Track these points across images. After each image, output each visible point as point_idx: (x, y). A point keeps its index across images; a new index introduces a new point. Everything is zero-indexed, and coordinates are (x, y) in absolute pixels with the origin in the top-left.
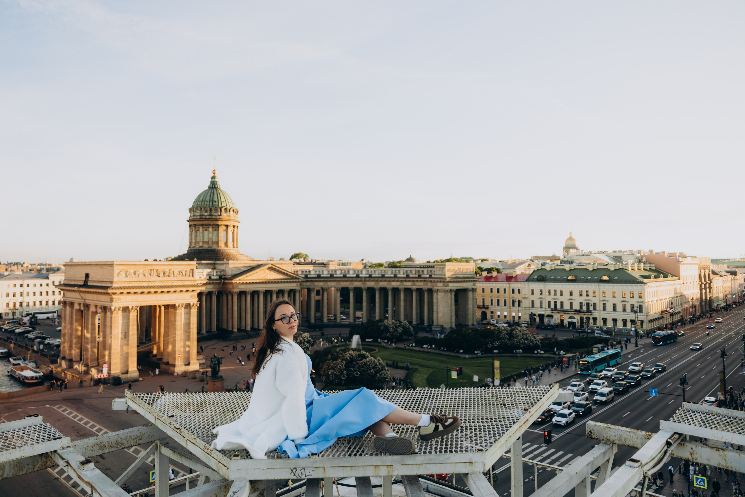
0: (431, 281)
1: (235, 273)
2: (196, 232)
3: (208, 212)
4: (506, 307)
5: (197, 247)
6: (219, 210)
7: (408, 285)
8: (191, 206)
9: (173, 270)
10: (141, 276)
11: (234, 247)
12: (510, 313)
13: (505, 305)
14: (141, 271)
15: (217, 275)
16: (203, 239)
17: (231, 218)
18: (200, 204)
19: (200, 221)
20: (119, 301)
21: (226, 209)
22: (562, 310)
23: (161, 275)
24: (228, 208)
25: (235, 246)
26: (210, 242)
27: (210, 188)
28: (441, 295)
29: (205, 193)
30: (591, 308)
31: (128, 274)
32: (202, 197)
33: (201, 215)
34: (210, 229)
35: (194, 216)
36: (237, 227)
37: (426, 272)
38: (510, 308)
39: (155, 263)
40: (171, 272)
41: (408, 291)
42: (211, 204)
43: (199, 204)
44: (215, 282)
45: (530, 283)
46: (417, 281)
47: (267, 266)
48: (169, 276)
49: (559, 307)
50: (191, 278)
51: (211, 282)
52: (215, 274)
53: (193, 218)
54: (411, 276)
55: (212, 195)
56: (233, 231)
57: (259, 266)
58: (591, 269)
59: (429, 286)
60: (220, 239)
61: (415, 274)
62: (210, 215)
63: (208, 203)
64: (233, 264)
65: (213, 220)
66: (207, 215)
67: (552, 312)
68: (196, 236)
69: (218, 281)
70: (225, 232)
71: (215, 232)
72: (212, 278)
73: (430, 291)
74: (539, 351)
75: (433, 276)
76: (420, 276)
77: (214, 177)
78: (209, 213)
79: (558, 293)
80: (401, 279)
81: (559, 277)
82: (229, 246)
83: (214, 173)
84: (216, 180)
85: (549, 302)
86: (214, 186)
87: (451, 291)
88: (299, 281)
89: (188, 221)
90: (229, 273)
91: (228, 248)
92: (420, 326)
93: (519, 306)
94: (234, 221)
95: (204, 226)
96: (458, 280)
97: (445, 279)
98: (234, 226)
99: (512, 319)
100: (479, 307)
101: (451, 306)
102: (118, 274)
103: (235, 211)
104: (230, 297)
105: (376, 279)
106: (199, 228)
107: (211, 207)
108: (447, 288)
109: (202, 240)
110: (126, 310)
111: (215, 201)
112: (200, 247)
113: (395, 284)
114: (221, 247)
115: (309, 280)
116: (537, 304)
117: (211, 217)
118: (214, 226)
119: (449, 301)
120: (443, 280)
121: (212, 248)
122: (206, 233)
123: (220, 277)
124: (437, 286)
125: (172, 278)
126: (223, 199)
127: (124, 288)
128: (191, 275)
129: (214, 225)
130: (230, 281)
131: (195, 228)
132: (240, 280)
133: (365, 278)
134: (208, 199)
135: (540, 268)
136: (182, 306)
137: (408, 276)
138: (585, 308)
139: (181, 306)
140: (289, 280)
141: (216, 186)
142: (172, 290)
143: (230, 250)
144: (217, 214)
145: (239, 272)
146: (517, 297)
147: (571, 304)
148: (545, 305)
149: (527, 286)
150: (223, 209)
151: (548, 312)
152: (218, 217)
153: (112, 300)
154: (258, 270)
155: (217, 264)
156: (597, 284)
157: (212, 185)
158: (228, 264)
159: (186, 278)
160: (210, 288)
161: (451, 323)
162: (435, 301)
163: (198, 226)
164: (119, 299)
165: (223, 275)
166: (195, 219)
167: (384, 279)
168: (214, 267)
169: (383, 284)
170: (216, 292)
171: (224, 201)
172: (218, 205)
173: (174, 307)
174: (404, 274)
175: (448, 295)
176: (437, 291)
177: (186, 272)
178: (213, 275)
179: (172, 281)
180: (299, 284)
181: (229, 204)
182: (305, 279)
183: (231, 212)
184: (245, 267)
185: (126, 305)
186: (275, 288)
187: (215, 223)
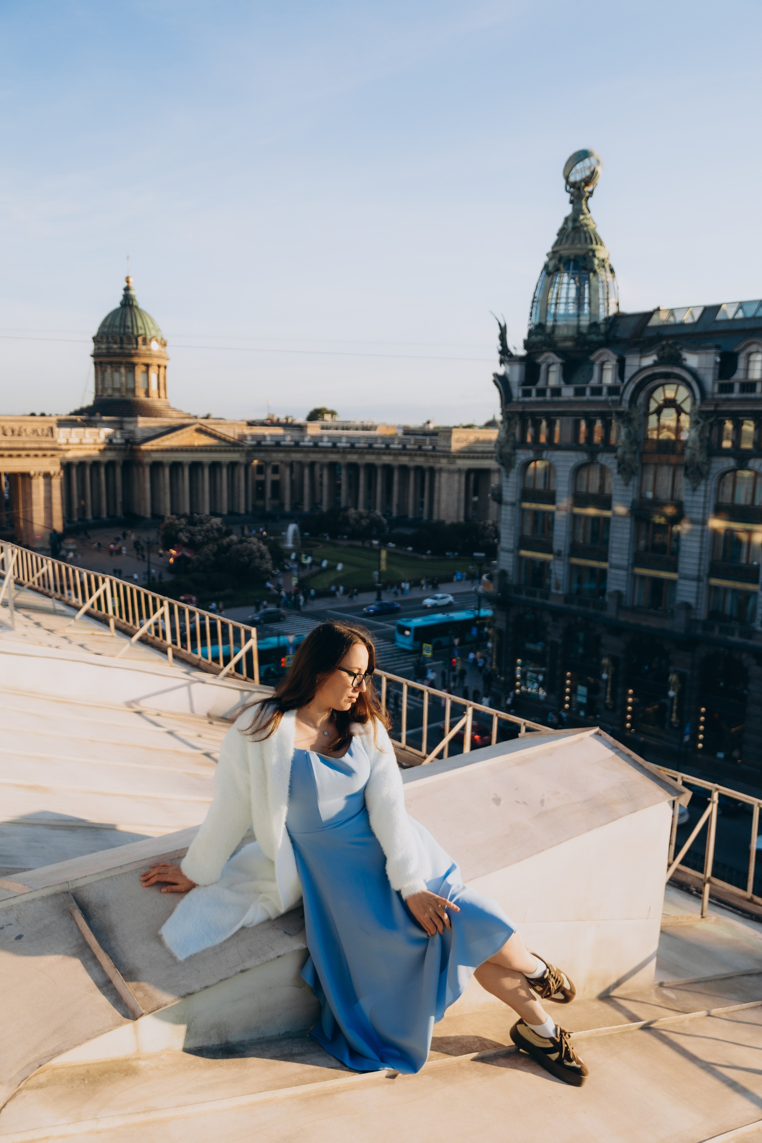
0: (433, 456)
1: (147, 435)
2: (103, 373)
3: (118, 342)
5: (105, 396)
6: (134, 340)
7: (404, 460)
8: (94, 333)
9: (24, 427)
11: (159, 397)
15: (122, 437)
16: (113, 384)
17: (154, 353)
19: (107, 356)
21: (145, 339)
23: (9, 433)
24: (149, 337)
25: (162, 395)
26: (124, 389)
27: (121, 305)
28: (444, 476)
29: (115, 312)
32: (109, 320)
33: (108, 348)
34: (123, 370)
35: (100, 348)
36: (165, 367)
37: (428, 442)
40: (22, 430)
41: (404, 469)
42: (122, 331)
44: (117, 447)
46: (416, 455)
47: (194, 427)
48: (19, 435)
50: (49, 439)
51: (112, 447)
52: (118, 435)
53: (96, 352)
54: (408, 447)
55: (124, 316)
56: (157, 372)
57: (182, 426)
59: (431, 463)
60: (137, 384)
61: (414, 444)
62: (121, 348)
63: (118, 330)
64: (145, 422)
65: (126, 356)
66: (116, 348)
68: (103, 380)
69: (123, 447)
70: (145, 375)
71: (130, 376)
72: (115, 441)
73: (432, 471)
75: (437, 448)
76: (420, 448)
77: (127, 289)
78: (119, 345)
80: (393, 451)
82: (151, 395)
83: (128, 282)
84: (132, 292)
86: (127, 303)
87: (459, 471)
88: (243, 451)
89: (91, 356)
90: (139, 435)
91: (150, 399)
92: (416, 523)
94: (159, 357)
95: (114, 365)
96: (471, 455)
97: (449, 452)
98: (159, 366)
101: (459, 493)
103: (161, 341)
104: (140, 470)
105: (360, 450)
106: (107, 367)
107: (122, 335)
108: (452, 467)
109: (111, 386)
111: (128, 327)
112: (109, 396)
113: (387, 459)
114: (139, 396)
115: (262, 448)
117: (122, 351)
118: (127, 366)
119: (456, 485)
120: (448, 455)
121: (126, 398)
122: (116, 375)
123: (127, 441)
124: (439, 463)
125: (23, 438)
126: (140, 324)
128: (50, 434)
129: (128, 363)
130: (140, 447)
131: (101, 367)
132: (152, 446)
133: (344, 448)
134: (117, 322)
136: (39, 475)
137: (404, 447)
139: (37, 475)
140: (227, 448)
141: (131, 303)
142: (23, 453)
143: (155, 400)
144: (130, 347)
145: (152, 434)
150: (140, 340)
152: (133, 352)
154: (179, 432)
155: (125, 422)
157: (125, 300)
158: (136, 422)
159: (43, 439)
160: (111, 456)
161: (458, 517)
162: (437, 485)
163: (106, 364)
165: (131, 438)
166: (102, 353)
167: (371, 451)
168: (119, 426)
169: (370, 459)
170: (121, 462)
171: (141, 327)
172: (133, 333)
173: (26, 476)
174: (399, 444)
175: (456, 477)
176: (441, 470)
177: (43, 430)
178: (115, 438)
179: (24, 442)
180: (244, 455)
181: (150, 331)
182: (257, 448)
183: (154, 343)
184: (162, 428)
186: (207, 459)
187: (129, 360)
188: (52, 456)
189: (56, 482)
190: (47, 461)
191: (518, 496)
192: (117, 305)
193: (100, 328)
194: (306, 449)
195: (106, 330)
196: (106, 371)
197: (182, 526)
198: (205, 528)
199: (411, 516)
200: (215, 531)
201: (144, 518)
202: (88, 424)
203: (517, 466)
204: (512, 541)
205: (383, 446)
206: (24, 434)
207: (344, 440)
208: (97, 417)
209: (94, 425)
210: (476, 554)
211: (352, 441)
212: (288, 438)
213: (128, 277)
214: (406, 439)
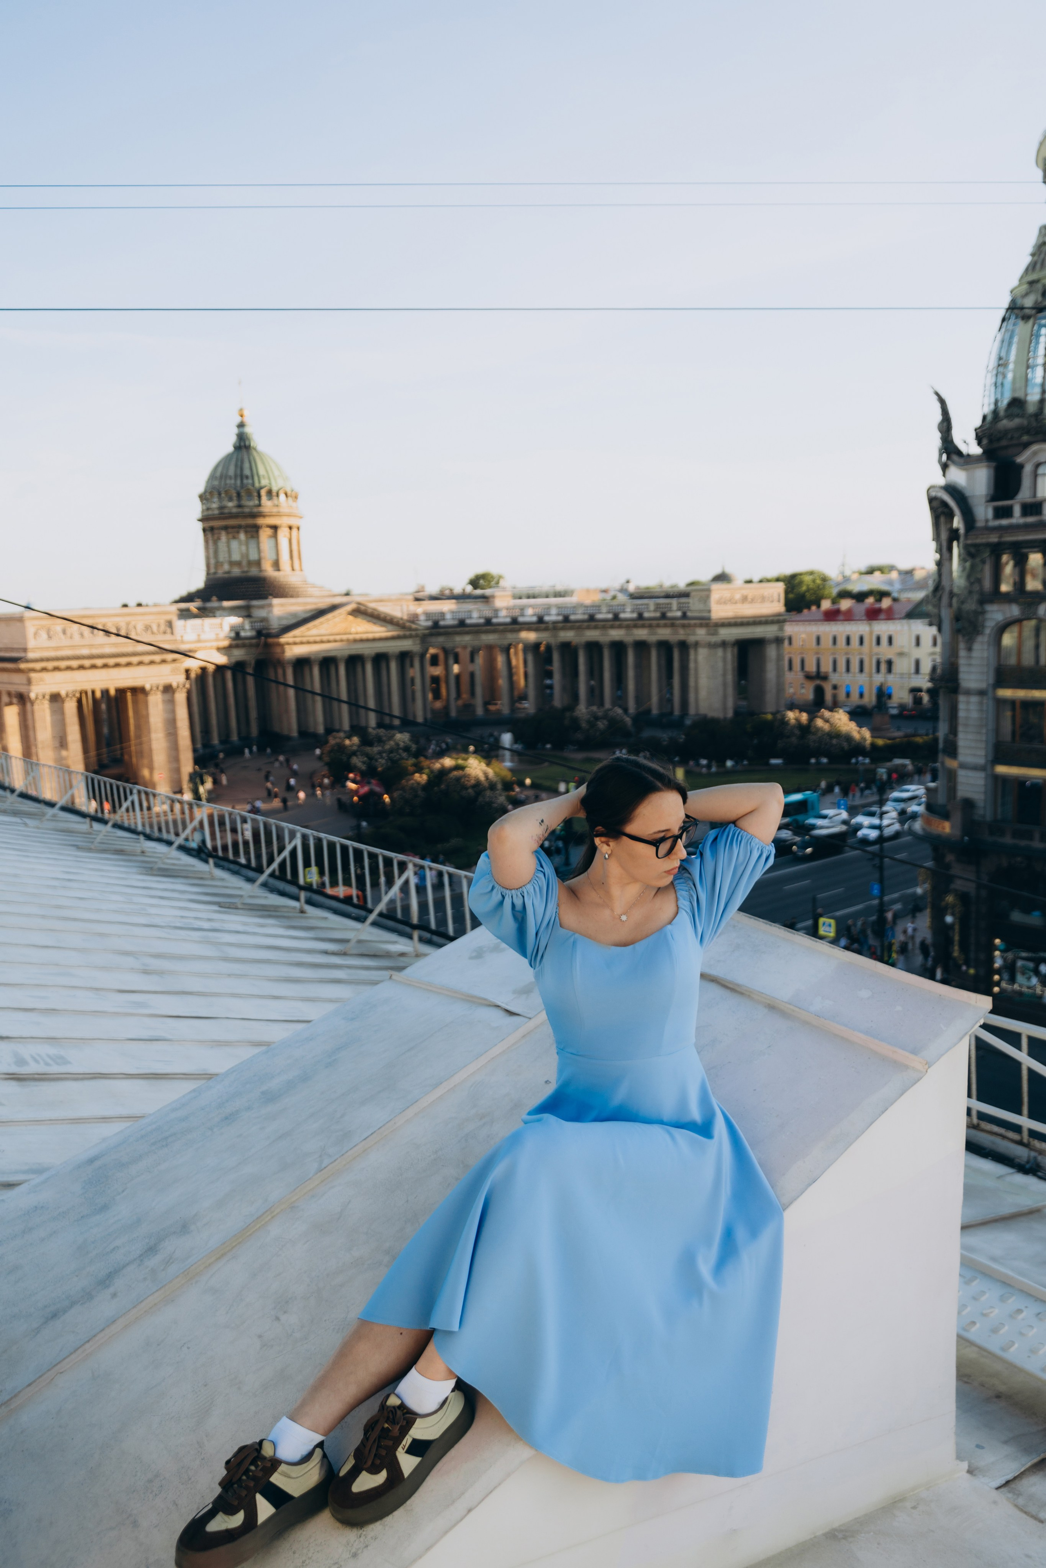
0: (684, 626)
1: (285, 622)
2: (216, 542)
3: (235, 498)
5: (220, 573)
6: (256, 494)
7: (642, 634)
8: (201, 489)
9: (133, 623)
10: (77, 636)
12: (870, 686)
13: (862, 670)
14: (75, 628)
15: (252, 629)
16: (230, 556)
17: (282, 510)
18: (219, 484)
19: (220, 519)
20: (41, 683)
21: (269, 493)
23: (113, 633)
24: (275, 489)
25: (297, 566)
26: (244, 563)
27: (235, 448)
28: (703, 653)
29: (227, 459)
31: (51, 633)
32: (219, 470)
33: (221, 508)
34: (242, 536)
35: (208, 509)
36: (298, 528)
37: (675, 607)
38: (871, 676)
39: (140, 609)
40: (131, 627)
41: (641, 646)
42: (239, 482)
44: (247, 642)
46: (658, 626)
47: (349, 608)
48: (127, 634)
50: (168, 637)
51: (240, 642)
52: (247, 627)
53: (206, 513)
54: (646, 615)
55: (239, 463)
56: (288, 534)
57: (333, 608)
59: (681, 635)
60: (262, 555)
61: (655, 611)
62: (239, 506)
63: (233, 482)
64: (282, 605)
65: (246, 517)
66: (232, 507)
68: (216, 552)
69: (254, 641)
70: (272, 541)
71: (252, 544)
72: (243, 634)
73: (684, 646)
74: (860, 758)
75: (689, 614)
76: (663, 616)
77: (241, 425)
78: (236, 503)
80: (625, 623)
82: (282, 567)
83: (242, 416)
84: (248, 430)
86: (242, 444)
87: (724, 644)
88: (417, 636)
89: (199, 520)
90: (275, 625)
91: (281, 574)
92: (666, 721)
94: (289, 515)
95: (230, 530)
97: (709, 619)
98: (290, 528)
100: (809, 677)
101: (724, 675)
102: (36, 634)
103: (291, 493)
104: (280, 671)
105: (578, 624)
106: (221, 534)
107: (239, 489)
108: (714, 639)
109: (227, 559)
110: (55, 698)
111: (247, 477)
112: (226, 573)
113: (616, 634)
114: (266, 571)
115: (441, 631)
116: (926, 667)
117: (239, 510)
118: (249, 529)
119: (720, 664)
120: (706, 622)
121: (251, 574)
122: (234, 544)
123: (260, 633)
124: (694, 634)
125: (133, 638)
126: (262, 471)
127: (48, 660)
128: (169, 630)
129: (248, 526)
130: (275, 640)
131: (213, 535)
132: (295, 637)
133: (555, 623)
134: (231, 472)
136: (157, 689)
137: (640, 616)
139: (155, 689)
140: (397, 634)
141: (247, 443)
142: (135, 660)
143: (286, 575)
144: (251, 503)
145: (294, 621)
146: (886, 652)
149: (906, 628)
150: (263, 492)
152: (255, 510)
153: (29, 682)
154: (329, 616)
155: (254, 606)
157: (239, 441)
158: (270, 605)
159: (161, 637)
160: (239, 654)
161: (725, 708)
162: (692, 665)
163: (219, 529)
164: (42, 680)
165: (264, 629)
166: (214, 515)
167: (593, 624)
168: (247, 613)
169: (592, 635)
170: (253, 662)
171: (263, 476)
172: (253, 485)
173: (139, 692)
174: (633, 612)
175: (720, 652)
176: (696, 644)
177: (159, 626)
178: (243, 629)
179: (134, 644)
180: (418, 641)
181: (275, 480)
182: (434, 631)
183: (282, 497)
184: (306, 612)
185: (54, 689)
186: (368, 650)
187: (250, 521)
188: (174, 660)
189: (181, 697)
190: (166, 669)
191: (991, 681)
192: (230, 449)
193: (208, 482)
194: (501, 628)
195: (216, 483)
196: (219, 539)
197: (355, 748)
198: (387, 747)
199: (655, 711)
200: (401, 751)
201: (288, 738)
202: (204, 613)
203: (988, 631)
204: (983, 753)
205: (610, 616)
206: (133, 633)
207: (554, 611)
208: (214, 603)
209: (211, 615)
210: (774, 761)
211: (566, 612)
212: (475, 615)
213: (241, 410)
214: (642, 605)
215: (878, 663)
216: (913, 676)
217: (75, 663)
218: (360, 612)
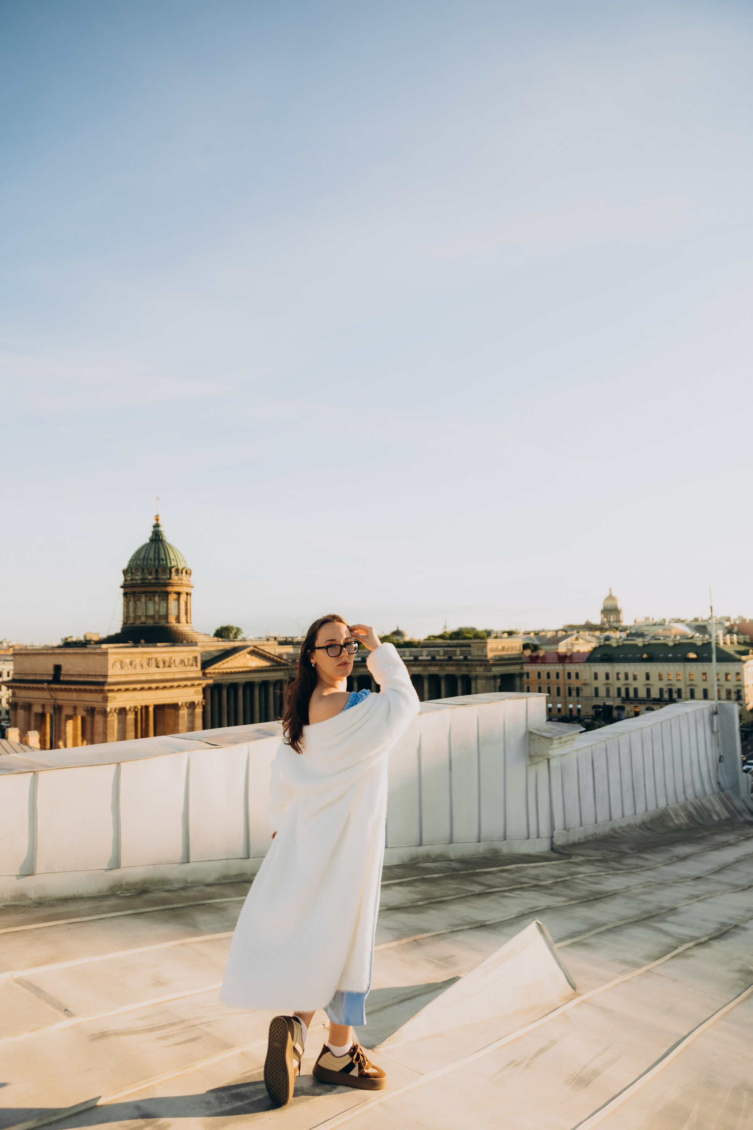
0: (467, 665)
2: (135, 602)
3: (153, 573)
4: (560, 698)
5: (138, 623)
6: (168, 571)
8: (125, 566)
9: (173, 658)
10: (139, 667)
11: (186, 623)
12: (565, 704)
13: (558, 694)
14: (138, 660)
16: (146, 612)
17: (183, 582)
18: (141, 563)
19: (141, 586)
20: (114, 701)
21: (177, 570)
22: (636, 699)
23: (161, 665)
24: (180, 568)
25: (189, 621)
26: (157, 617)
27: (151, 540)
29: (146, 548)
30: (675, 696)
31: (123, 664)
32: (143, 554)
33: (142, 579)
34: (157, 599)
35: (132, 580)
36: (191, 595)
37: (458, 653)
38: (565, 698)
40: (172, 661)
42: (157, 563)
43: (138, 563)
45: (592, 664)
46: (447, 665)
47: (248, 650)
48: (169, 666)
49: (632, 694)
50: (194, 668)
53: (129, 582)
54: (438, 658)
55: (157, 550)
56: (186, 600)
57: (236, 649)
58: (671, 644)
59: (464, 671)
60: (169, 612)
61: (444, 655)
62: (156, 579)
63: (153, 562)
65: (160, 586)
66: (152, 579)
67: (623, 703)
68: (135, 609)
70: (176, 602)
71: (163, 604)
75: (469, 657)
76: (450, 659)
77: (157, 526)
78: (154, 576)
79: (631, 677)
80: (424, 663)
81: (630, 656)
82: (181, 621)
83: (157, 520)
84: (161, 529)
85: (619, 690)
86: (157, 538)
87: (495, 677)
88: (286, 669)
89: (122, 587)
91: (180, 625)
93: (578, 695)
95: (148, 594)
96: (503, 662)
97: (486, 661)
98: (187, 594)
99: (568, 712)
102: (113, 664)
103: (188, 571)
106: (141, 597)
107: (156, 567)
108: (490, 674)
109: (145, 614)
110: (122, 712)
111: (162, 560)
112: (142, 623)
114: (171, 623)
116: (602, 692)
117: (157, 581)
118: (161, 594)
120: (484, 663)
121: (160, 624)
122: (150, 605)
124: (476, 671)
125: (173, 669)
126: (172, 557)
127: (122, 683)
128: (194, 664)
129: (162, 592)
131: (134, 597)
132: (215, 669)
134: (152, 555)
135: (602, 644)
136: (185, 706)
137: (433, 658)
138: (666, 696)
139: (183, 706)
140: (275, 668)
141: (161, 538)
143: (185, 628)
144: (165, 577)
146: (574, 683)
147: (648, 691)
148: (614, 693)
149: (587, 668)
150: (173, 570)
151: (618, 702)
152: (167, 581)
153: (106, 700)
154: (236, 655)
156: (681, 664)
157: (154, 536)
159: (189, 669)
163: (139, 593)
164: (115, 698)
166: (134, 584)
171: (173, 559)
172: (166, 565)
173: (175, 707)
174: (427, 656)
176: (476, 677)
177: (189, 660)
179: (174, 673)
180: (287, 673)
181: (180, 562)
183: (184, 574)
184: (217, 651)
185: (122, 705)
186: (257, 678)
187: (163, 589)
189: (199, 711)
190: (192, 690)
192: (147, 541)
193: (130, 562)
196: (137, 600)
206: (173, 665)
213: (157, 516)
214: (434, 651)
215: (570, 689)
216: (594, 698)
217: (138, 686)
218: (253, 653)
